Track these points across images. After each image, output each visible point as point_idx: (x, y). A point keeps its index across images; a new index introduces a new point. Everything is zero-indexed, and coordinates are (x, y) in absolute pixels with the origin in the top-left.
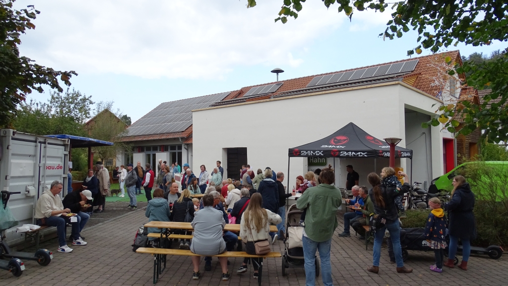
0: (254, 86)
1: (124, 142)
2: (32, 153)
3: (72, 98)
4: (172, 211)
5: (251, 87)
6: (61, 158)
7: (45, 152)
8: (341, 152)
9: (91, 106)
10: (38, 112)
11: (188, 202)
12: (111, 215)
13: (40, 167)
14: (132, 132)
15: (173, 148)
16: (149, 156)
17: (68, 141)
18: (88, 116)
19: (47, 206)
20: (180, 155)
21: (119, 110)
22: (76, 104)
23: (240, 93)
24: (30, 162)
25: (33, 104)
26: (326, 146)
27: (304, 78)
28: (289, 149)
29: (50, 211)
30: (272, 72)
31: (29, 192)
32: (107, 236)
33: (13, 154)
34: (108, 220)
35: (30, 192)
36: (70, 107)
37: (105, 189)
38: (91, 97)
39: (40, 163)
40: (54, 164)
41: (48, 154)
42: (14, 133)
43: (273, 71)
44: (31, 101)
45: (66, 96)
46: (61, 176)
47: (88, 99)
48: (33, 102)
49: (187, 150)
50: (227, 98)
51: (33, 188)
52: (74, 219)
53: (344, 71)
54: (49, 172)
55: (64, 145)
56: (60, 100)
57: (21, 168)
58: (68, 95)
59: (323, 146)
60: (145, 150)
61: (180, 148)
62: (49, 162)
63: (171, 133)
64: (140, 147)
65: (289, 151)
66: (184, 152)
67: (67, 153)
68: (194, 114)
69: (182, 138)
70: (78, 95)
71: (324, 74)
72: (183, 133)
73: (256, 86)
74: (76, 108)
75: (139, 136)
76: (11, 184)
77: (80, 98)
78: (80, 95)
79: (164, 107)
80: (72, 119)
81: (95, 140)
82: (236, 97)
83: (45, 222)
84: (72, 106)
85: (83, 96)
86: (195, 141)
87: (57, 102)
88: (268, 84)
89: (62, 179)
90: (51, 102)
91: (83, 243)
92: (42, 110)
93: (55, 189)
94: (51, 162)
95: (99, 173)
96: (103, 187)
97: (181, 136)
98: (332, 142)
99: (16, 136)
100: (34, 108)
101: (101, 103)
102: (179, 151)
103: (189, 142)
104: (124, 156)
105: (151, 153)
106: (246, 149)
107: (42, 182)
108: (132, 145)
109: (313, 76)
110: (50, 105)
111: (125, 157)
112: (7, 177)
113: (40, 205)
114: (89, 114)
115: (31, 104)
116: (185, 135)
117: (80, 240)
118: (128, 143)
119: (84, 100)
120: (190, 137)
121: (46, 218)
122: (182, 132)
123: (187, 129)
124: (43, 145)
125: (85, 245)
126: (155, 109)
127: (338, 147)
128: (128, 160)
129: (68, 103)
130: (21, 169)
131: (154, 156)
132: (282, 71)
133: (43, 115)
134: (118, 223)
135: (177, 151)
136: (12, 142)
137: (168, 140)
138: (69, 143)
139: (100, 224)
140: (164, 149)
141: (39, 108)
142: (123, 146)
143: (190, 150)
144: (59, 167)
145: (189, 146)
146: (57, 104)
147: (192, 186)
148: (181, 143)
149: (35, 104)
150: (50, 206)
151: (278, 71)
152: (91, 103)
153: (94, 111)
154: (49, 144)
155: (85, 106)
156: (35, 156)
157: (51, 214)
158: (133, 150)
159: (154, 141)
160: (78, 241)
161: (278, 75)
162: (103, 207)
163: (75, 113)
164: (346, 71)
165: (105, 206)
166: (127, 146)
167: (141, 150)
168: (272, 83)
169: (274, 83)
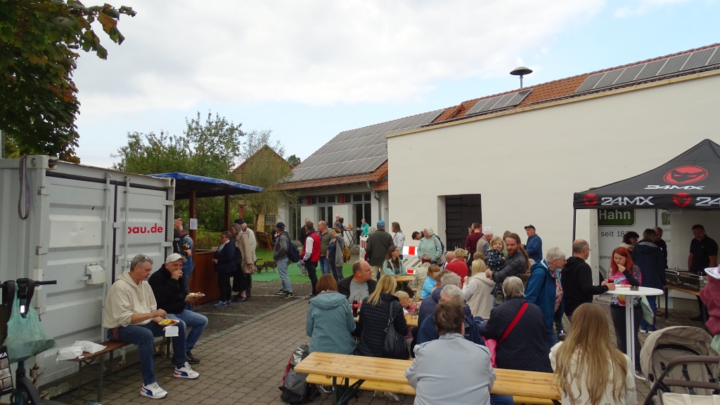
0: (482, 99)
1: (287, 191)
2: (98, 203)
3: (216, 128)
4: (357, 319)
5: (477, 100)
6: (160, 212)
7: (125, 201)
8: (698, 199)
9: (241, 139)
10: (172, 150)
11: (392, 304)
12: (257, 308)
13: (115, 229)
14: (298, 175)
15: (357, 197)
16: (322, 210)
17: (172, 181)
18: (237, 153)
19: (121, 304)
20: (368, 207)
21: (278, 142)
22: (221, 137)
23: (460, 111)
24: (94, 219)
25: (165, 139)
26: (657, 187)
27: (569, 79)
28: (575, 194)
29: (130, 314)
30: (511, 73)
31: (90, 276)
32: (240, 357)
33: (52, 205)
34: (251, 318)
35: (93, 276)
36: (213, 141)
37: (248, 263)
38: (240, 125)
39: (115, 221)
40: (146, 223)
41: (131, 205)
42: (51, 163)
43: (514, 73)
44: (162, 134)
45: (207, 125)
46: (159, 244)
47: (237, 129)
48: (164, 136)
49: (379, 200)
50: (439, 119)
51: (100, 268)
52: (172, 332)
53: (644, 62)
54: (133, 238)
55: (166, 189)
56: (200, 131)
57: (74, 231)
58: (210, 123)
59: (649, 187)
60: (317, 201)
61: (368, 197)
62: (135, 220)
63: (355, 175)
64: (310, 196)
65: (575, 199)
66: (374, 204)
67: (171, 203)
68: (389, 141)
69: (371, 183)
70: (223, 123)
71: (606, 71)
72: (373, 174)
73: (485, 98)
74: (221, 142)
75: (309, 180)
76: (50, 263)
77: (226, 127)
78: (227, 124)
79: (343, 137)
80: (216, 157)
81: (232, 183)
82: (453, 117)
83: (118, 336)
84: (216, 139)
85: (230, 124)
86: (393, 185)
87: (195, 135)
88: (505, 93)
89: (163, 250)
90: (188, 135)
91: (193, 374)
92: (178, 147)
93: (137, 270)
94: (140, 220)
95: (238, 238)
96: (245, 260)
97: (370, 179)
98: (669, 177)
99: (57, 169)
100: (167, 143)
101: (254, 133)
102: (367, 202)
103: (382, 188)
104: (288, 211)
105: (326, 206)
106: (479, 196)
107: (120, 258)
108: (298, 194)
109: (586, 75)
110: (186, 139)
111: (290, 211)
112: (40, 249)
113: (110, 301)
114: (238, 150)
115: (161, 138)
116: (375, 178)
117: (187, 369)
118: (291, 191)
119: (232, 130)
120: (383, 179)
121: (120, 328)
122: (371, 172)
123: (378, 168)
124: (120, 188)
125: (196, 378)
126: (331, 142)
127: (686, 188)
128: (294, 216)
129: (210, 135)
130: (74, 234)
131: (330, 209)
132: (529, 72)
133: (179, 153)
134: (265, 325)
135: (363, 202)
136: (47, 181)
137: (350, 185)
138: (174, 186)
139: (236, 327)
140: (344, 199)
141: (174, 143)
142: (286, 196)
143: (383, 200)
144: (156, 229)
145: (383, 195)
146: (195, 138)
147: (390, 261)
148: (369, 190)
149: (168, 139)
150: (127, 304)
151: (521, 72)
152: (241, 134)
153: (245, 145)
154: (132, 185)
155: (232, 139)
156: (103, 208)
157: (130, 320)
158: (300, 201)
159: (330, 187)
160: (183, 369)
161: (521, 77)
162: (248, 293)
163: (221, 149)
164: (649, 61)
165: (252, 290)
166: (290, 195)
167: (311, 201)
168: (512, 92)
169: (516, 91)
